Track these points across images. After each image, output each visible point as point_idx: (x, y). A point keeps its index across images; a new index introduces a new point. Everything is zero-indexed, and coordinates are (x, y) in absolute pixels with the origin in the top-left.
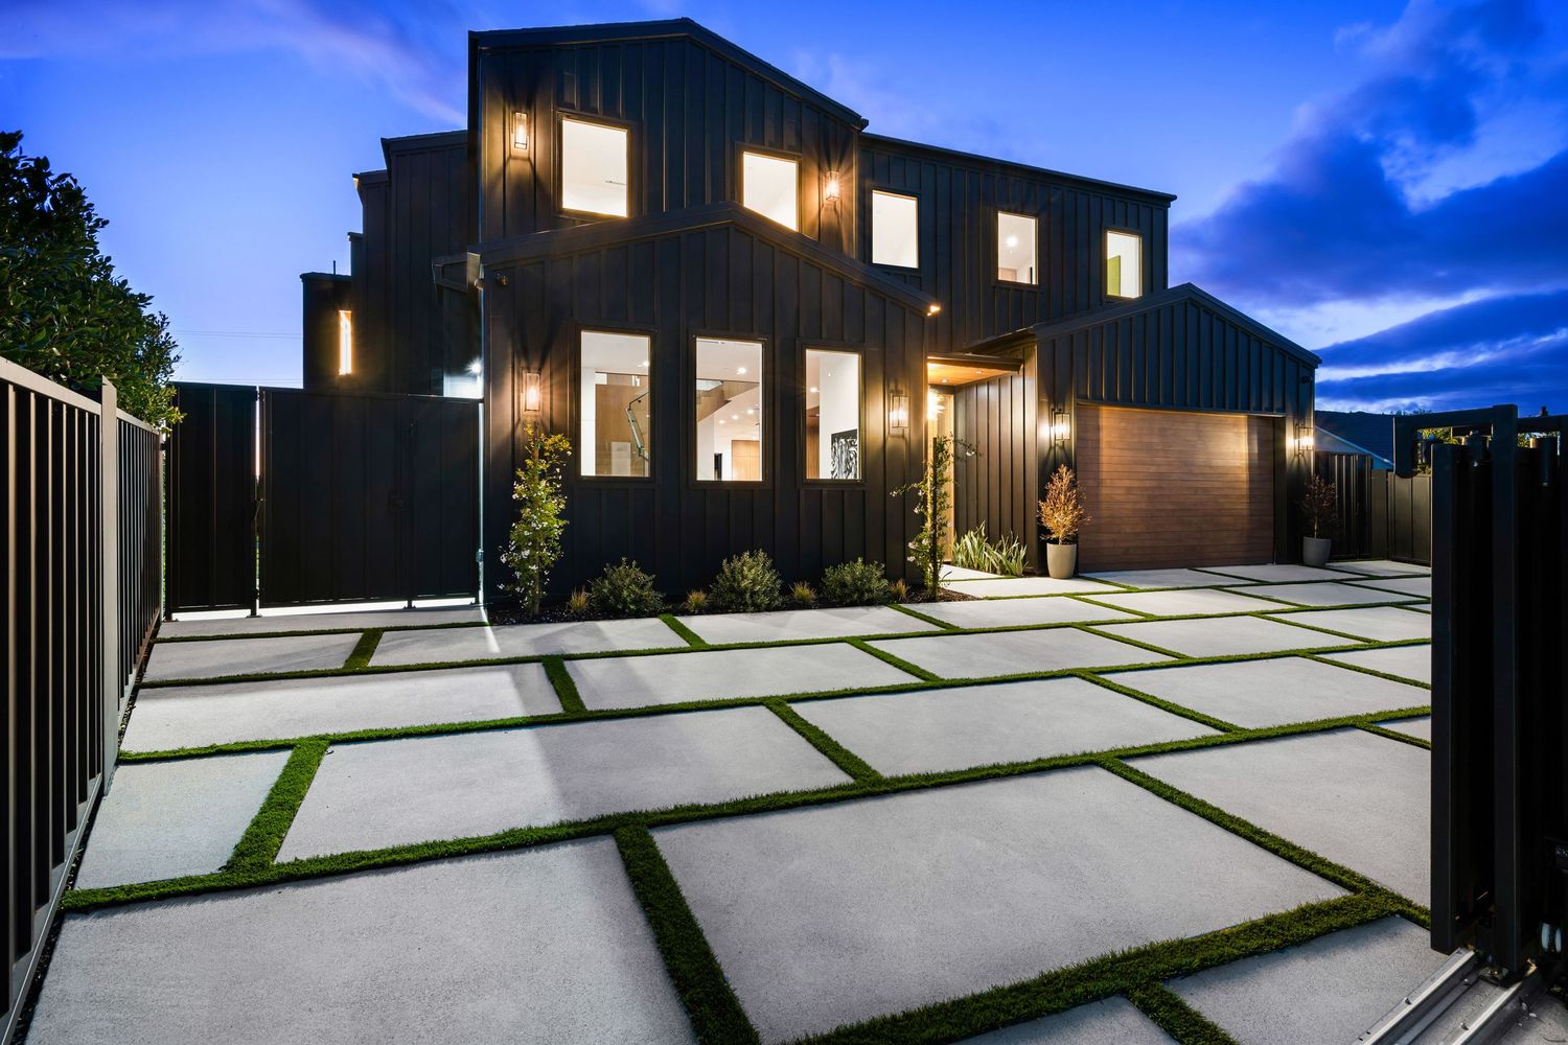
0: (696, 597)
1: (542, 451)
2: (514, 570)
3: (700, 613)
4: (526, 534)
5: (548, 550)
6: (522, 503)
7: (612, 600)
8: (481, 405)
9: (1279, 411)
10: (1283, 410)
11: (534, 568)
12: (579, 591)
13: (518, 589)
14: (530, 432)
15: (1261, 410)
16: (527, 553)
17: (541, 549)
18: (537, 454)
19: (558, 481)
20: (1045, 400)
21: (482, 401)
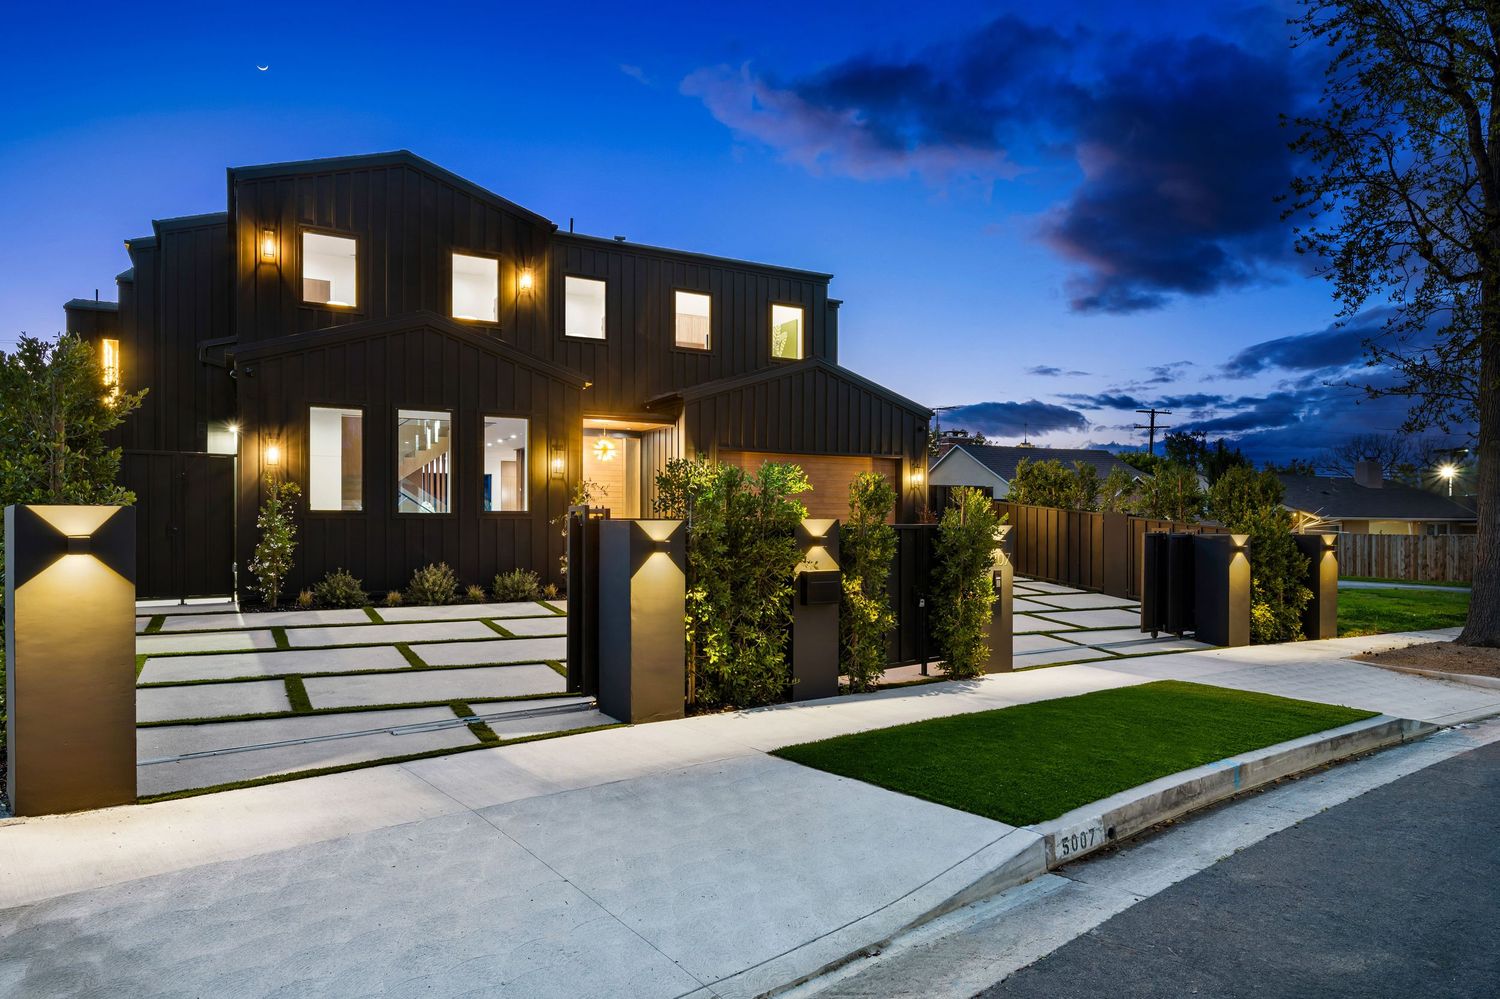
0: (394, 595)
1: (279, 494)
2: (258, 576)
3: (395, 606)
4: (267, 551)
5: (283, 563)
6: (263, 530)
7: (329, 597)
8: (236, 458)
9: (896, 454)
10: (901, 453)
11: (272, 574)
12: (305, 591)
13: (261, 589)
14: (270, 481)
15: (880, 453)
16: (267, 564)
17: (278, 561)
18: (275, 496)
19: (290, 515)
20: (692, 448)
21: (236, 456)
